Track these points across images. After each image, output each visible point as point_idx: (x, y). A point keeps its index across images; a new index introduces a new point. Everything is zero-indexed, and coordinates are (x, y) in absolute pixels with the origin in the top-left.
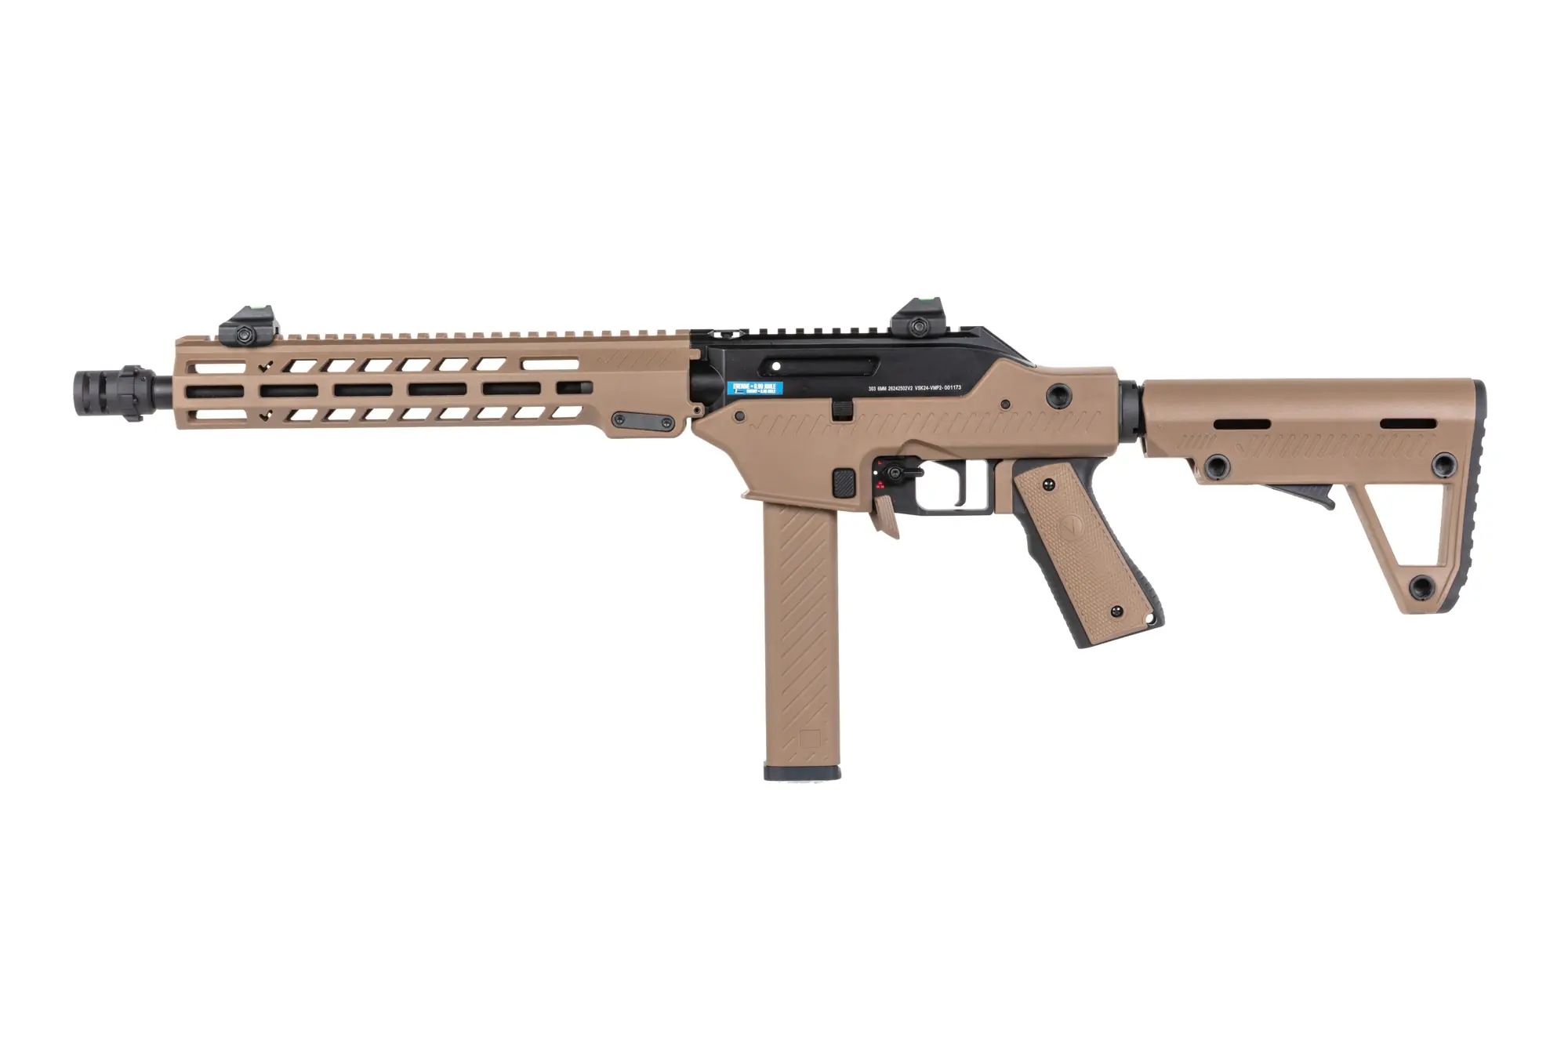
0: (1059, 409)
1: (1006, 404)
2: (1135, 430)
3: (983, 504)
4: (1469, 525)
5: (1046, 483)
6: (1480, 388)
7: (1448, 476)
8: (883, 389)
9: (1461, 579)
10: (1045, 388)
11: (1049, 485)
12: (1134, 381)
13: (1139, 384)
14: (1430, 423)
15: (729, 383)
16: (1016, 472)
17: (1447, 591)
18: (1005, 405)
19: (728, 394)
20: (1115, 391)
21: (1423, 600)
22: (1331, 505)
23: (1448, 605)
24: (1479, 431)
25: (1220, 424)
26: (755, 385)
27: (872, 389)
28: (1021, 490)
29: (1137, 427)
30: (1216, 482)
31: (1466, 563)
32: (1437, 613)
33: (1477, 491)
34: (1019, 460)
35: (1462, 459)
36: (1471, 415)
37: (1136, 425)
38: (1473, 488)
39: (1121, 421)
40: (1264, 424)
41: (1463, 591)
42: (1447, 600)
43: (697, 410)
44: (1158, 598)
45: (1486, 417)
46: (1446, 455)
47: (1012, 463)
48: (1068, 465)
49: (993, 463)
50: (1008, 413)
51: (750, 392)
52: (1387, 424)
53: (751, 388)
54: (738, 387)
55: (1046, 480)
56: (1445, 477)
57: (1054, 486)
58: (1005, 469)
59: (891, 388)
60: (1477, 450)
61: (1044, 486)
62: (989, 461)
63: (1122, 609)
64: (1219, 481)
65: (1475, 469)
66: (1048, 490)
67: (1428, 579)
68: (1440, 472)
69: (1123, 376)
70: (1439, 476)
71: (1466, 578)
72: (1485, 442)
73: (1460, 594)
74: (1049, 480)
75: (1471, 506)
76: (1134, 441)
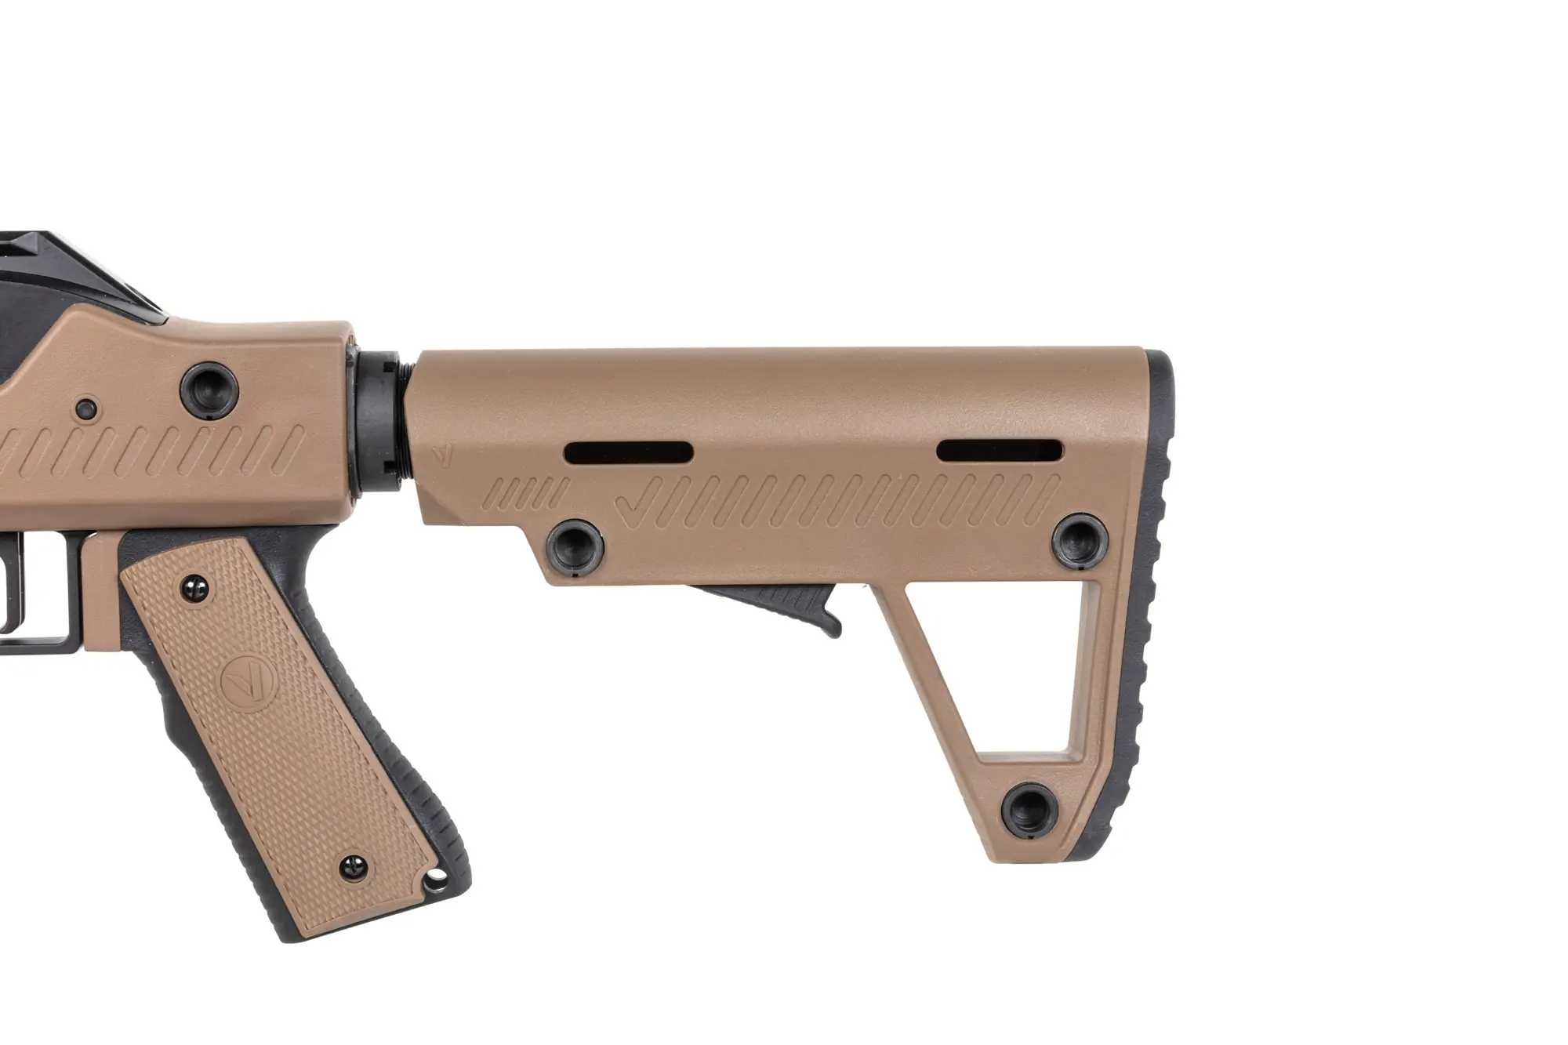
0: (210, 418)
1: (87, 409)
2: (389, 466)
3: (61, 629)
4: (1134, 672)
5: (191, 585)
6: (1159, 369)
7: (1087, 565)
9: (1115, 791)
10: (172, 372)
11: (194, 591)
12: (393, 354)
13: (408, 358)
14: (1049, 450)
16: (127, 557)
17: (1083, 818)
18: (86, 413)
20: (336, 379)
21: (1031, 838)
22: (834, 628)
23: (1088, 845)
24: (1157, 467)
25: (580, 453)
28: (136, 601)
29: (392, 458)
30: (572, 580)
31: (1126, 754)
32: (1065, 861)
33: (1151, 597)
34: (129, 532)
35: (1119, 527)
36: (1138, 428)
37: (390, 456)
38: (1142, 590)
39: (352, 446)
40: (679, 452)
41: (1120, 818)
42: (1083, 839)
44: (455, 830)
45: (1172, 435)
46: (1082, 519)
47: (115, 540)
48: (241, 543)
49: (76, 538)
50: (92, 428)
52: (953, 450)
55: (191, 578)
56: (1081, 569)
57: (205, 590)
58: (101, 550)
60: (1152, 509)
61: (185, 591)
62: (69, 534)
63: (364, 864)
64: (580, 580)
65: (1147, 549)
66: (195, 600)
67: (1044, 793)
68: (1068, 553)
69: (369, 343)
70: (1065, 565)
71: (1127, 789)
72: (1170, 491)
73: (1112, 823)
74: (196, 578)
75: (1138, 631)
76: (395, 486)
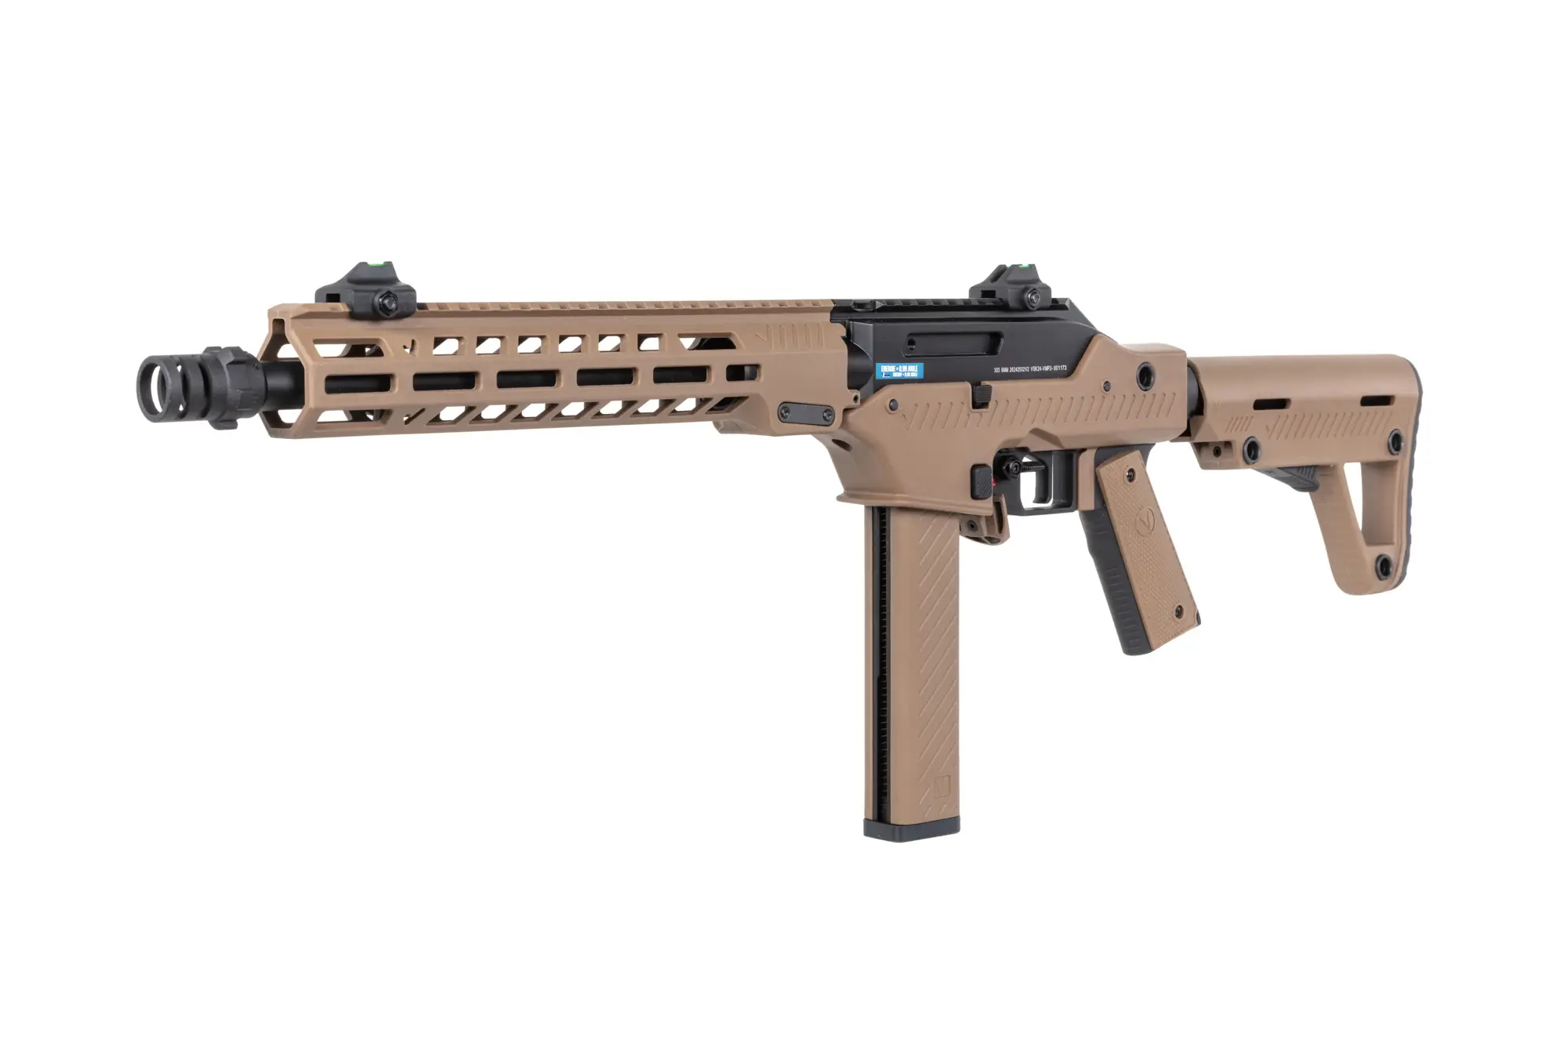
0: (1146, 390)
1: (1107, 386)
5: (1128, 474)
7: (1398, 453)
8: (1005, 370)
10: (1136, 368)
11: (1130, 476)
13: (1197, 362)
14: (1388, 400)
15: (877, 365)
16: (1098, 462)
17: (1400, 570)
18: (1107, 388)
19: (877, 378)
20: (1184, 369)
21: (1385, 579)
25: (1257, 405)
26: (900, 367)
27: (997, 370)
28: (1105, 482)
34: (1099, 448)
35: (1407, 436)
36: (1415, 391)
43: (856, 399)
46: (1398, 431)
47: (1094, 451)
49: (1077, 453)
50: (1107, 396)
51: (896, 375)
52: (1366, 401)
53: (897, 371)
54: (886, 369)
55: (1130, 470)
56: (1396, 455)
57: (1134, 476)
58: (1087, 460)
59: (1013, 370)
63: (1183, 609)
66: (1131, 481)
67: (1388, 558)
68: (1393, 447)
70: (1391, 453)
73: (1406, 570)
